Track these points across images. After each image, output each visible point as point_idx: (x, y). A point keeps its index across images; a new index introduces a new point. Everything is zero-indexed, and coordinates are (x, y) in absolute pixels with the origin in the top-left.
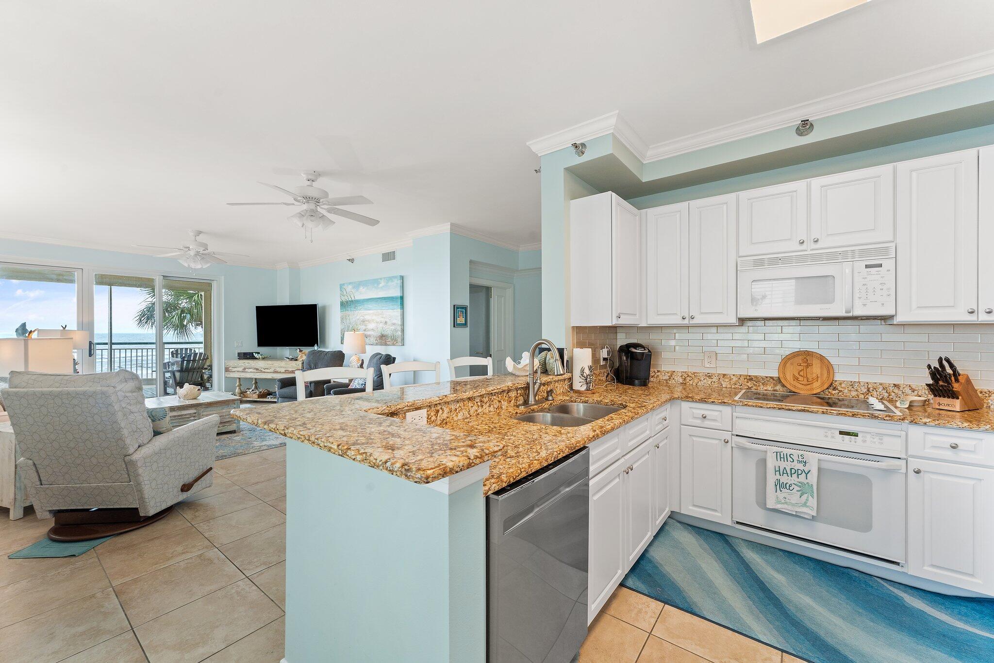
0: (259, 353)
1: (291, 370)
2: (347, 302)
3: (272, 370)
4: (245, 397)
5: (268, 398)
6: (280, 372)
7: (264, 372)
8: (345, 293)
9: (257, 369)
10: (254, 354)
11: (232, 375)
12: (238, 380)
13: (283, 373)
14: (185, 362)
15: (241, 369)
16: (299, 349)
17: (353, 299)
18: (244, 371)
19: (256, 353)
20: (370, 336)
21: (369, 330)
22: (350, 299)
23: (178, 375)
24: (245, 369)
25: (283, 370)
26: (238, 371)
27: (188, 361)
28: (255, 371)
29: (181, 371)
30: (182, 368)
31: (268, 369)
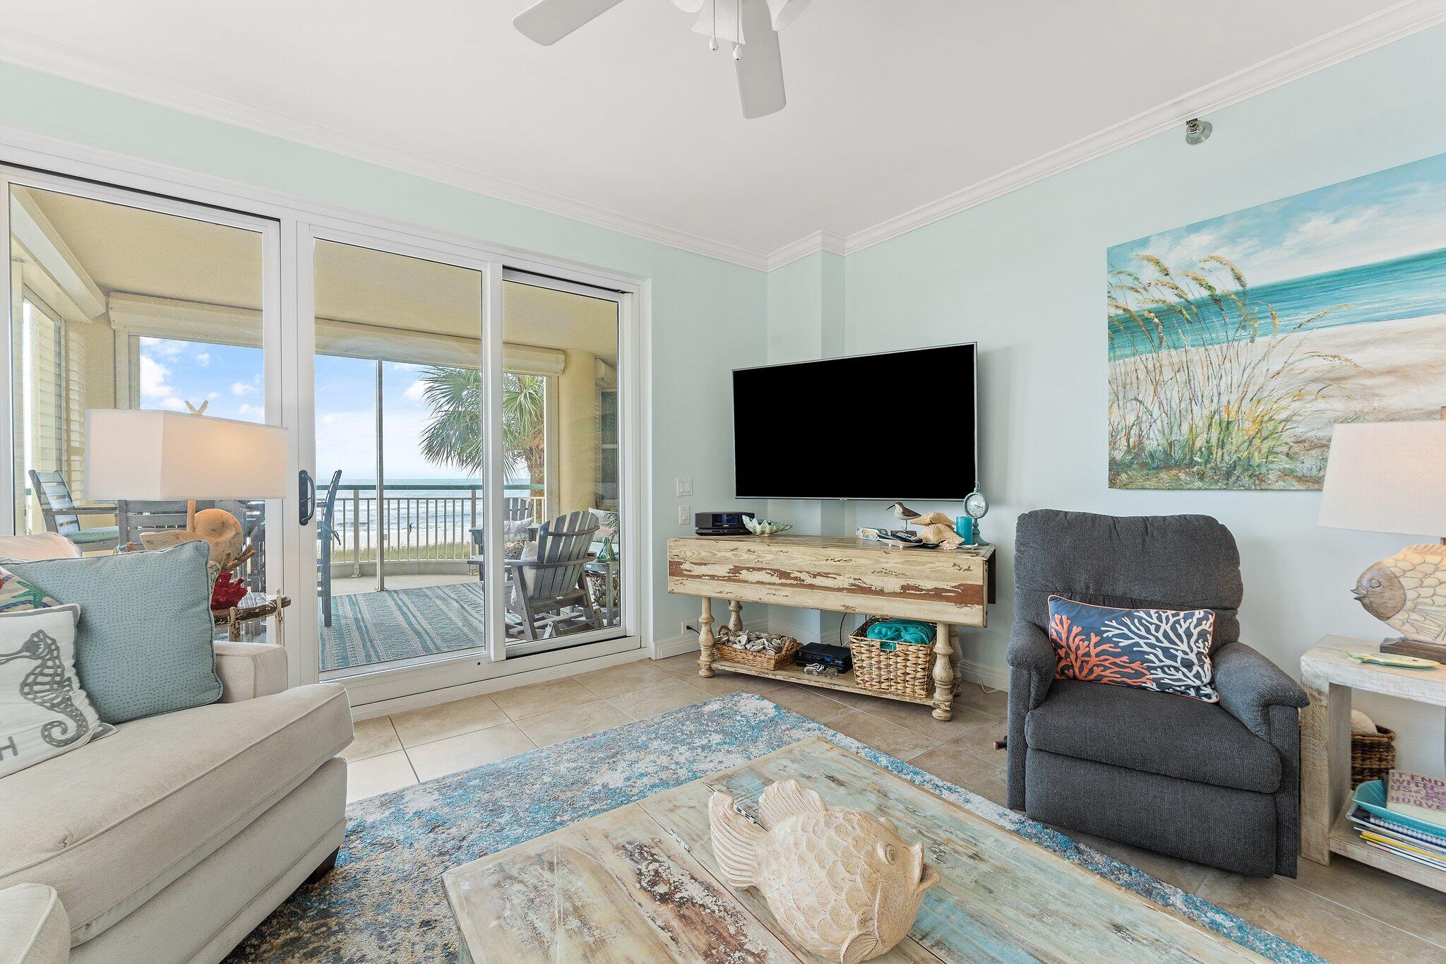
0: (754, 517)
1: (929, 585)
3: (843, 582)
4: (723, 658)
5: (810, 672)
6: (880, 592)
7: (812, 587)
8: (1149, 273)
9: (784, 575)
10: (744, 517)
11: (691, 587)
12: (704, 605)
13: (894, 594)
14: (550, 539)
15: (722, 570)
16: (901, 504)
17: (1225, 285)
18: (734, 574)
19: (747, 514)
22: (1198, 294)
23: (530, 574)
24: (737, 570)
25: (893, 584)
26: (713, 577)
27: (557, 536)
28: (776, 579)
29: (539, 565)
30: (541, 557)
31: (826, 575)
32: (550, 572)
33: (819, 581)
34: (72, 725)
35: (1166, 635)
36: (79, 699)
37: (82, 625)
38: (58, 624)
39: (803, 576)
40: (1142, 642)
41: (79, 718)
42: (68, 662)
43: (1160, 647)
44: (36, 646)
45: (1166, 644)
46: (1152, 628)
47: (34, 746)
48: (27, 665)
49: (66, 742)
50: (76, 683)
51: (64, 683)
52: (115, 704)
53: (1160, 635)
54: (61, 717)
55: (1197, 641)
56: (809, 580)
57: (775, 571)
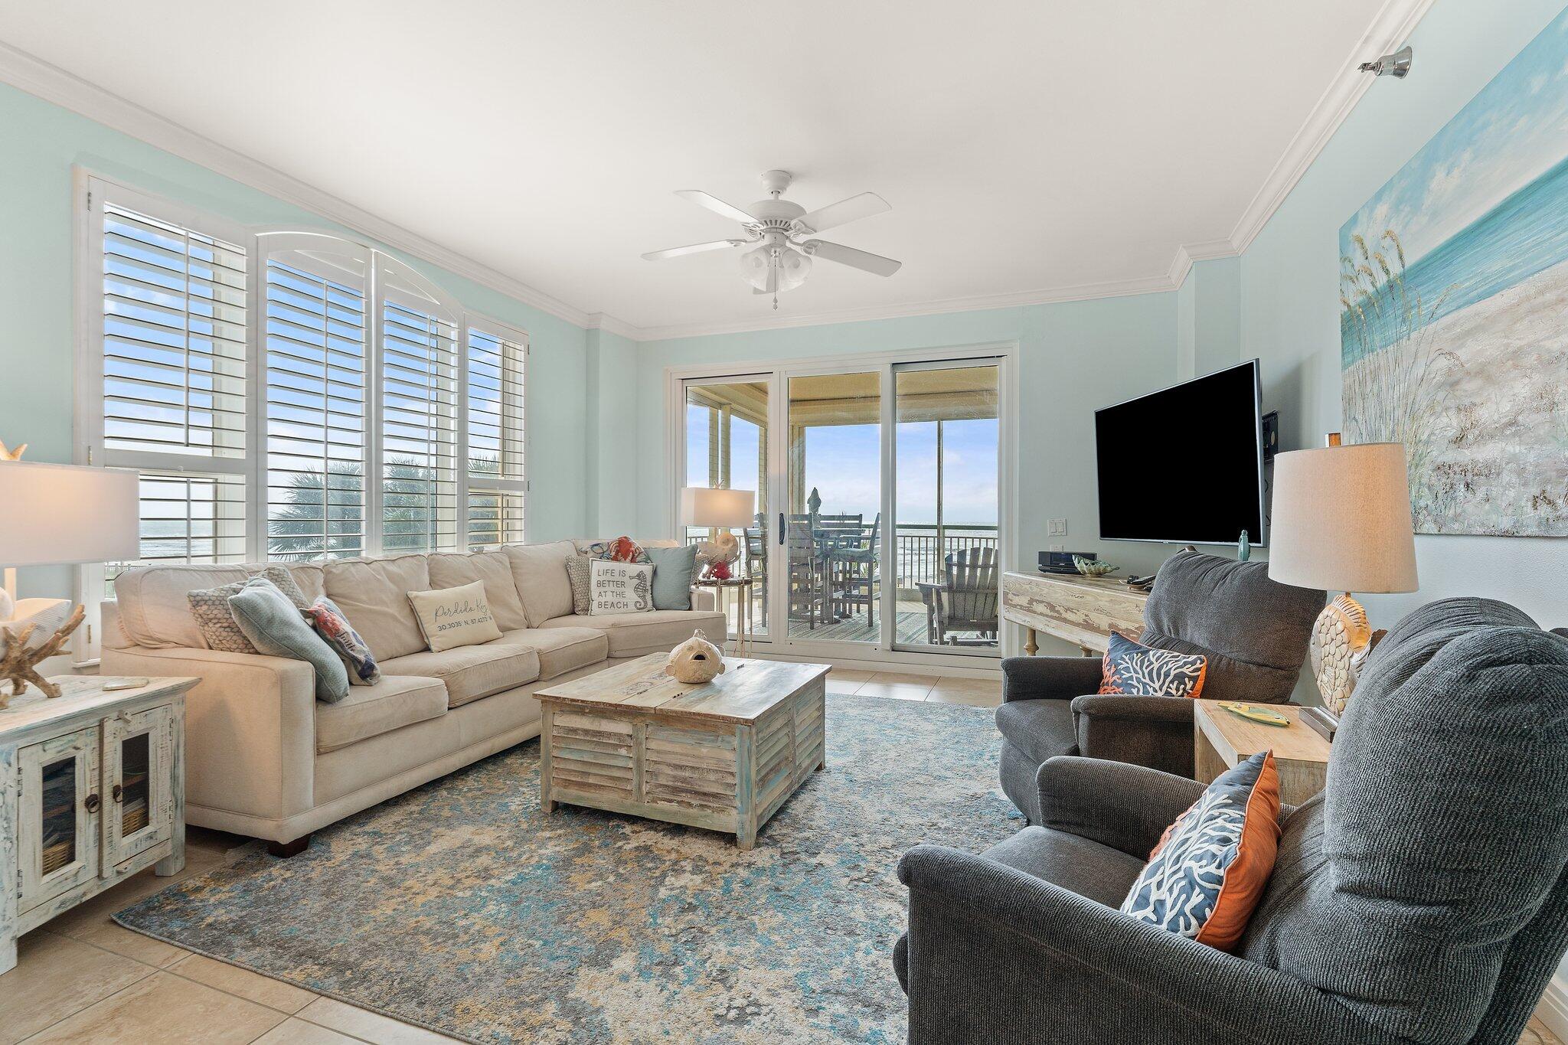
0: (1092, 557)
2: (1368, 305)
3: (1078, 618)
7: (1065, 620)
9: (1052, 608)
10: (1075, 558)
14: (955, 568)
15: (1023, 601)
19: (1083, 556)
20: (1489, 471)
21: (1484, 437)
22: (1382, 280)
24: (1031, 602)
27: (962, 566)
28: (1048, 612)
29: (949, 589)
32: (960, 597)
33: (1070, 616)
34: (643, 604)
35: (1150, 673)
36: (649, 597)
37: (655, 572)
38: (647, 569)
39: (1062, 610)
40: (1135, 675)
41: (646, 603)
42: (649, 584)
43: (1143, 683)
44: (640, 576)
45: (1147, 681)
46: (1146, 664)
47: (632, 607)
48: (636, 581)
49: (640, 609)
50: (650, 592)
51: (646, 590)
52: (660, 602)
53: (1146, 672)
54: (641, 601)
55: (1172, 682)
56: (1065, 615)
57: (1049, 604)
